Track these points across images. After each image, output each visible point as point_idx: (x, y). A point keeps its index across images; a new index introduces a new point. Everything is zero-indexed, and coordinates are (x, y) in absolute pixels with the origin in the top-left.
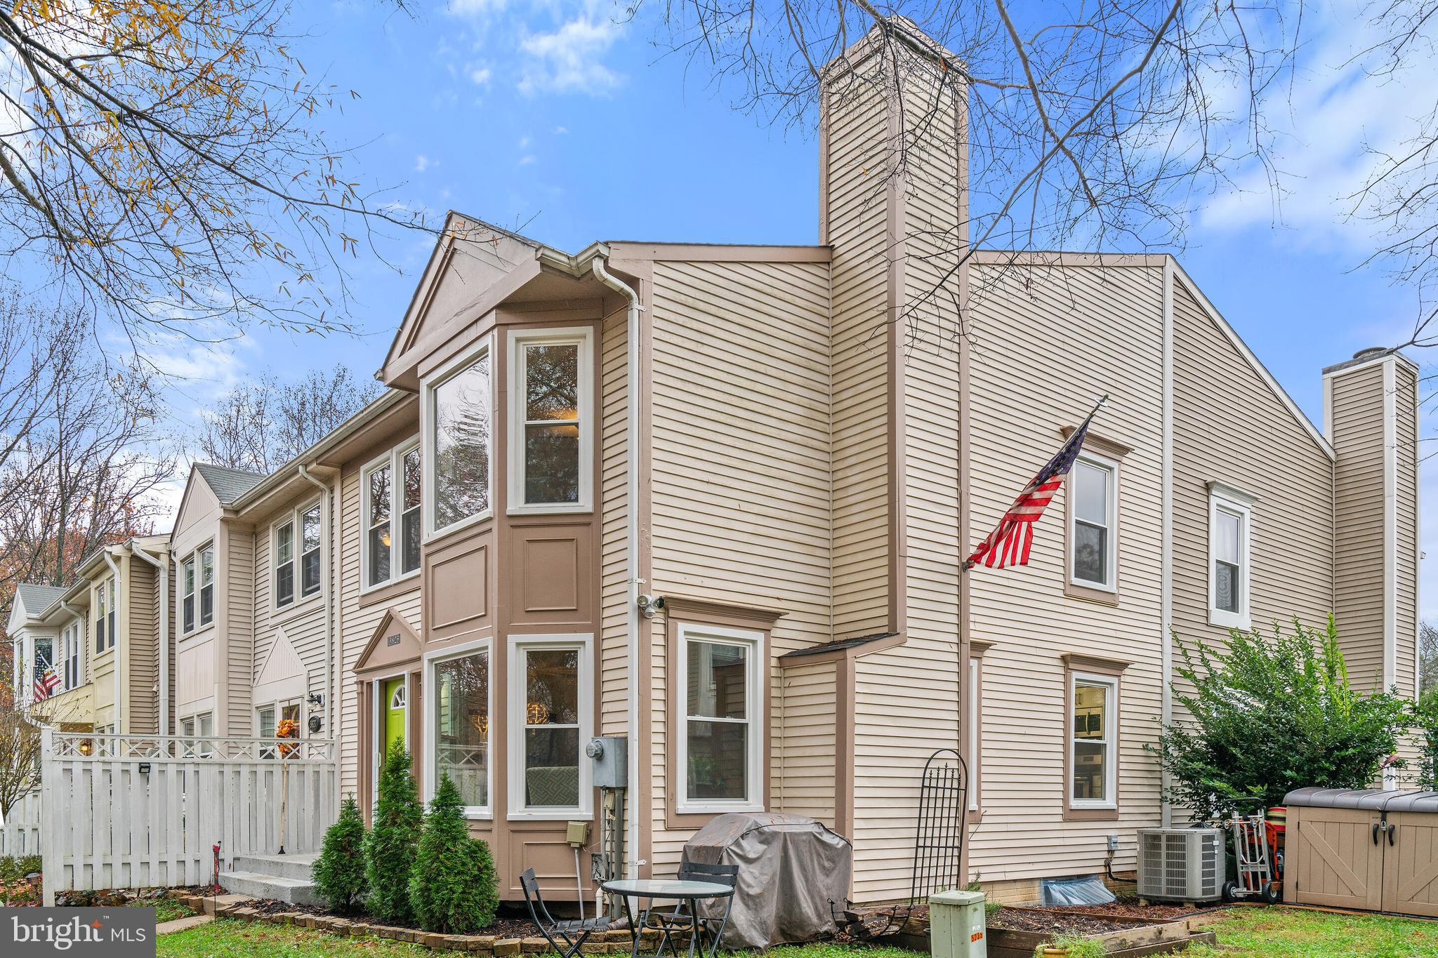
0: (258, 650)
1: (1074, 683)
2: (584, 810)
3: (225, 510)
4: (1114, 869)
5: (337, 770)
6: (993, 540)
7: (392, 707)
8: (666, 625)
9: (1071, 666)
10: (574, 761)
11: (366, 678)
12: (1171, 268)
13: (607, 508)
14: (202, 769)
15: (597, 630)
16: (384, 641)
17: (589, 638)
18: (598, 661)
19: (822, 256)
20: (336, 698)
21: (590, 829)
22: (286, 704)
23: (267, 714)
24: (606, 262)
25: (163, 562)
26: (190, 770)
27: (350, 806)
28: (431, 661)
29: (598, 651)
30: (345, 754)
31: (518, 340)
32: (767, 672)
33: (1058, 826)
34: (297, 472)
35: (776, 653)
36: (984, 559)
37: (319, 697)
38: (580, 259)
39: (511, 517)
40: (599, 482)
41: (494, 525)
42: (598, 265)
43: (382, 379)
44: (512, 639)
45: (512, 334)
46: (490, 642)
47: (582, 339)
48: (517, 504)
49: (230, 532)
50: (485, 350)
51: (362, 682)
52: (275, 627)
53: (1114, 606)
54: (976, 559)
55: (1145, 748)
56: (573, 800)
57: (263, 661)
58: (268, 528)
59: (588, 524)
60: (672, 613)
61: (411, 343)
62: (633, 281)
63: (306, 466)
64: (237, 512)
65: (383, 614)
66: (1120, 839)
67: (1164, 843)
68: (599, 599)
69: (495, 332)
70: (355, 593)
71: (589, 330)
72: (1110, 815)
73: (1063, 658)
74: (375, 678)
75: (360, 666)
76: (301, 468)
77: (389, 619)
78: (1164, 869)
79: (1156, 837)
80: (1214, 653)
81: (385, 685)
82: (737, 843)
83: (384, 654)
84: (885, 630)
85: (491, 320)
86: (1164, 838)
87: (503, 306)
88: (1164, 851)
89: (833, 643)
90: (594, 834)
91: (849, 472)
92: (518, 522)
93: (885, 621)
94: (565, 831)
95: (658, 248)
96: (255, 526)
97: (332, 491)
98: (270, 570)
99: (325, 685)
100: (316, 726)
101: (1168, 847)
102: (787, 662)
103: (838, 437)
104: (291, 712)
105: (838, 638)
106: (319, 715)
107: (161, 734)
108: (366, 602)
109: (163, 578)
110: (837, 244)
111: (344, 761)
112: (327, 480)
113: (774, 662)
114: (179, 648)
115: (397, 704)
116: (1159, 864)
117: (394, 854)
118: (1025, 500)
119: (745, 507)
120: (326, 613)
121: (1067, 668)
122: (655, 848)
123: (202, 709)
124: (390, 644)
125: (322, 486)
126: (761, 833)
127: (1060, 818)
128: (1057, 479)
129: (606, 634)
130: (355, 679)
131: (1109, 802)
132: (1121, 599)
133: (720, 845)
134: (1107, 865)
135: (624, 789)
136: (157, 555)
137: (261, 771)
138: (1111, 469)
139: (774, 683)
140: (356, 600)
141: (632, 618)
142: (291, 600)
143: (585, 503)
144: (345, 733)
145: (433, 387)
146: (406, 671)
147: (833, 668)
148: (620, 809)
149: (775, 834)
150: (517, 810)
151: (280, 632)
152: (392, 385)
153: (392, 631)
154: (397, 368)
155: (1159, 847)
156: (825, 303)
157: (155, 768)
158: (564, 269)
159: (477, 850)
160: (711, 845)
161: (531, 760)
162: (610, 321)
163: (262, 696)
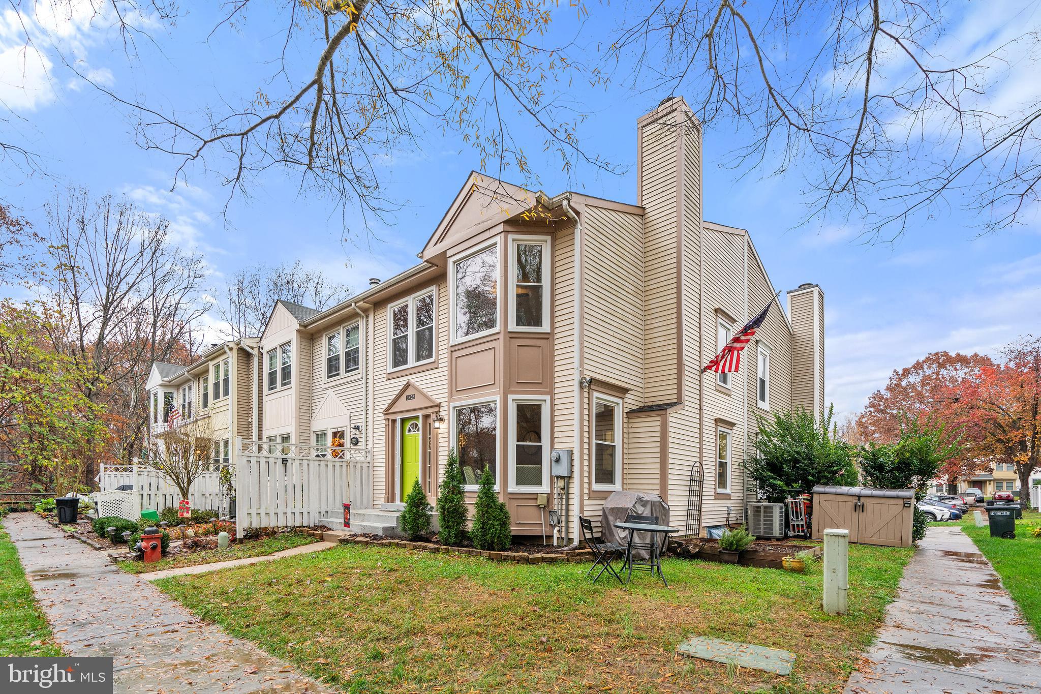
0: (314, 401)
1: (719, 432)
2: (545, 488)
3: (300, 325)
4: (730, 522)
5: (371, 465)
6: (720, 358)
7: (407, 433)
8: (589, 393)
9: (719, 424)
10: (539, 462)
11: (392, 417)
12: (747, 237)
13: (557, 331)
14: (311, 463)
15: (551, 393)
16: (404, 397)
17: (548, 398)
18: (552, 411)
19: (639, 211)
20: (370, 427)
21: (549, 497)
22: (335, 430)
23: (320, 436)
24: (569, 202)
25: (255, 352)
26: (305, 462)
27: (417, 483)
28: (454, 408)
29: (552, 405)
30: (375, 457)
31: (514, 240)
32: (623, 420)
33: (712, 501)
34: (351, 305)
35: (626, 410)
36: (714, 368)
37: (358, 427)
38: (554, 200)
39: (510, 332)
40: (553, 317)
41: (501, 337)
42: (565, 203)
43: (421, 257)
44: (511, 397)
45: (511, 237)
46: (498, 398)
47: (544, 243)
48: (512, 326)
49: (301, 337)
50: (496, 244)
51: (388, 419)
52: (327, 389)
53: (729, 396)
54: (709, 368)
55: (739, 465)
56: (539, 482)
57: (318, 407)
58: (322, 336)
59: (548, 339)
60: (592, 387)
61: (441, 239)
62: (578, 213)
63: (356, 303)
64: (305, 327)
65: (405, 383)
66: (732, 508)
67: (762, 510)
68: (552, 378)
69: (502, 234)
70: (385, 372)
71: (549, 238)
72: (727, 497)
73: (715, 420)
74: (398, 417)
75: (387, 412)
76: (353, 304)
77: (408, 385)
78: (762, 522)
79: (759, 507)
80: (767, 421)
81: (403, 421)
82: (634, 506)
83: (403, 405)
84: (675, 401)
85: (501, 228)
86: (762, 508)
87: (507, 222)
88: (762, 514)
89: (645, 407)
90: (550, 501)
91: (654, 321)
92: (513, 335)
93: (675, 396)
94: (537, 499)
95: (587, 198)
96: (312, 335)
97: (367, 317)
98: (323, 359)
99: (363, 420)
100: (355, 442)
101: (765, 512)
102: (630, 415)
103: (647, 303)
104: (338, 435)
105: (646, 404)
106: (357, 436)
107: (278, 441)
108: (390, 377)
109: (255, 361)
110: (647, 206)
111: (375, 461)
112: (365, 311)
113: (625, 415)
114: (265, 399)
115: (410, 430)
116: (760, 520)
117: (455, 509)
118: (736, 340)
119: (616, 335)
120: (364, 382)
121: (716, 425)
122: (586, 508)
123: (284, 431)
124: (407, 399)
125: (363, 314)
126: (642, 501)
127: (713, 498)
128: (754, 330)
129: (557, 396)
130: (383, 418)
131: (728, 491)
132: (733, 393)
133: (626, 507)
134: (728, 520)
135: (570, 477)
136: (252, 348)
137: (338, 464)
138: (729, 330)
139: (625, 425)
140: (385, 375)
141: (576, 388)
142: (338, 374)
143: (546, 327)
144: (375, 446)
145: (457, 263)
146: (420, 414)
147: (659, 418)
148: (566, 489)
149: (647, 502)
150: (513, 487)
151: (330, 391)
152: (426, 261)
153: (409, 392)
154: (431, 252)
155: (760, 512)
156: (641, 235)
157: (289, 461)
158: (546, 204)
159: (502, 507)
160: (620, 506)
161: (519, 461)
162: (559, 234)
163: (318, 425)
